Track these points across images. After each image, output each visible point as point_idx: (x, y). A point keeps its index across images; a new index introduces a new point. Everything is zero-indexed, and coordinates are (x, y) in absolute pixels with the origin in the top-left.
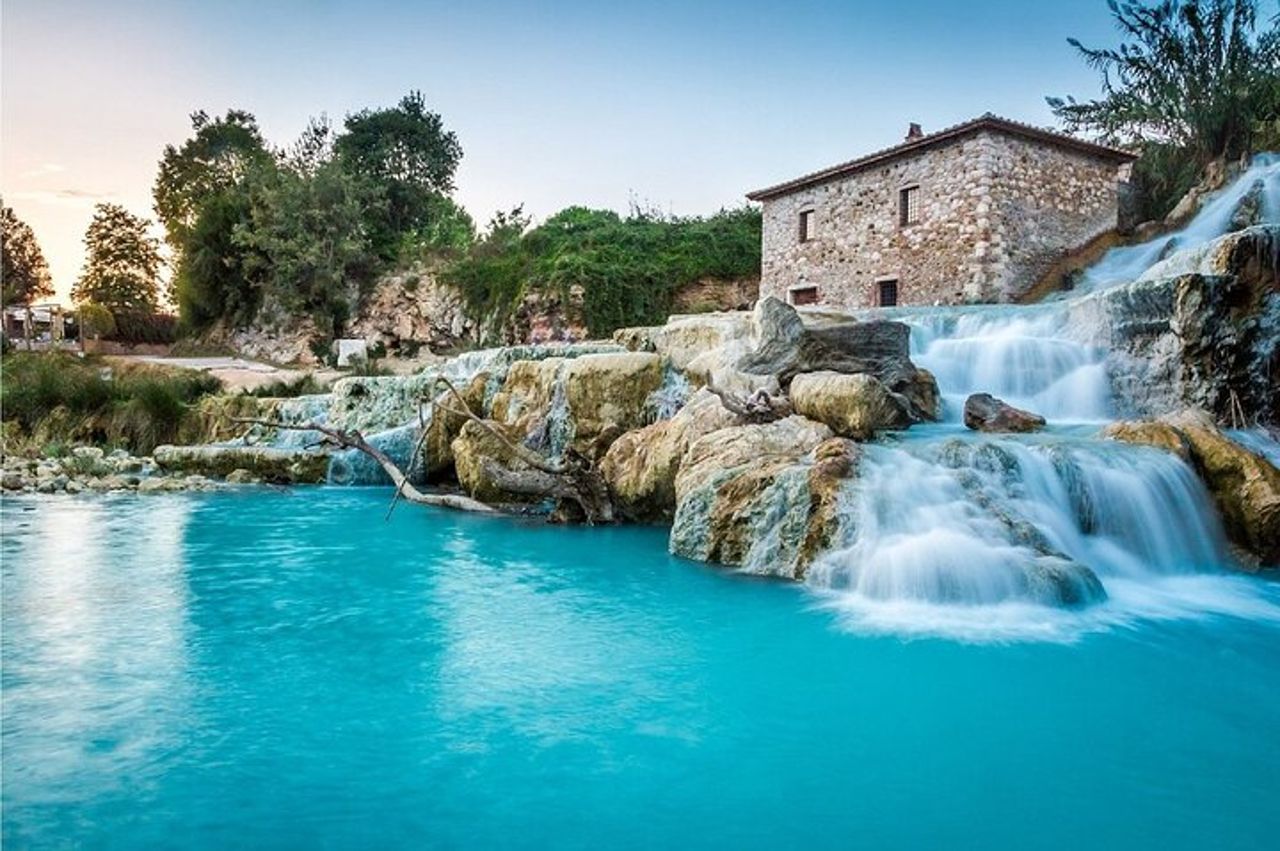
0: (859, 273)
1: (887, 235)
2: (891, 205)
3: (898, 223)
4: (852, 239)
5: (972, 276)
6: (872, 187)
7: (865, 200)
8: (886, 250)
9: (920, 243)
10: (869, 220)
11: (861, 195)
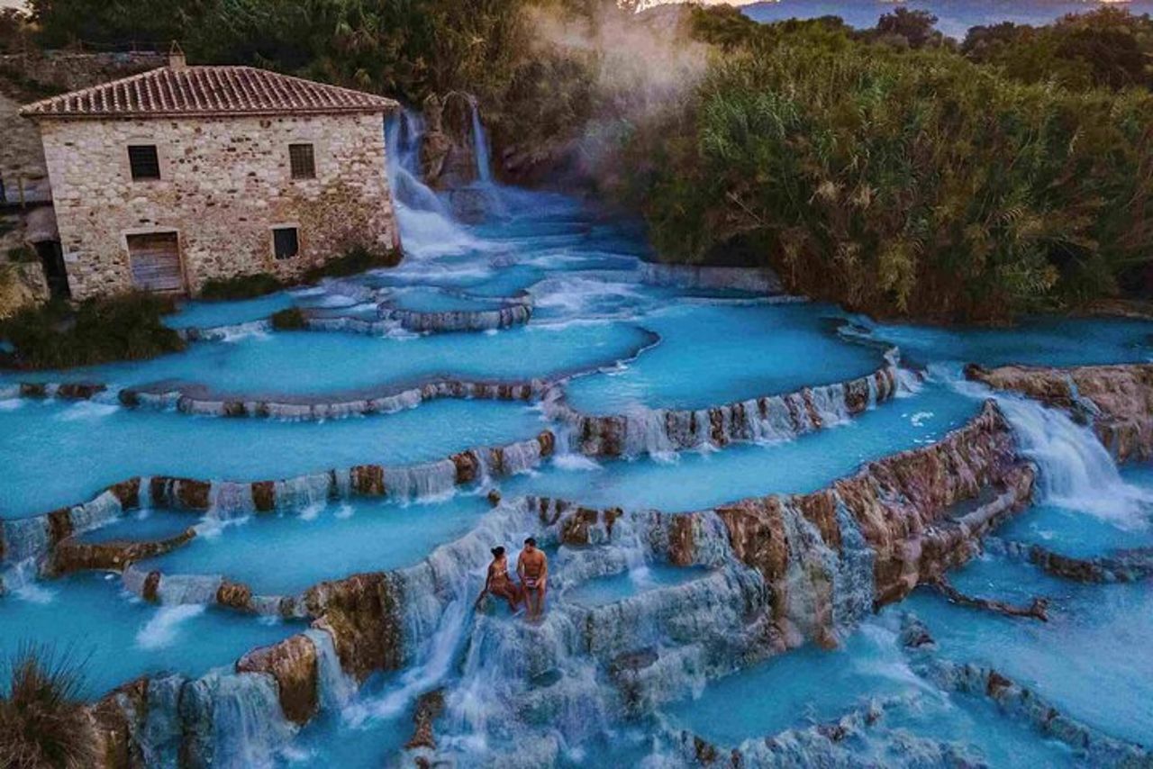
0: (242, 219)
1: (274, 185)
2: (277, 156)
3: (289, 174)
4: (228, 184)
5: (384, 229)
6: (248, 135)
7: (241, 148)
8: (275, 199)
9: (318, 196)
10: (249, 168)
11: (233, 141)
